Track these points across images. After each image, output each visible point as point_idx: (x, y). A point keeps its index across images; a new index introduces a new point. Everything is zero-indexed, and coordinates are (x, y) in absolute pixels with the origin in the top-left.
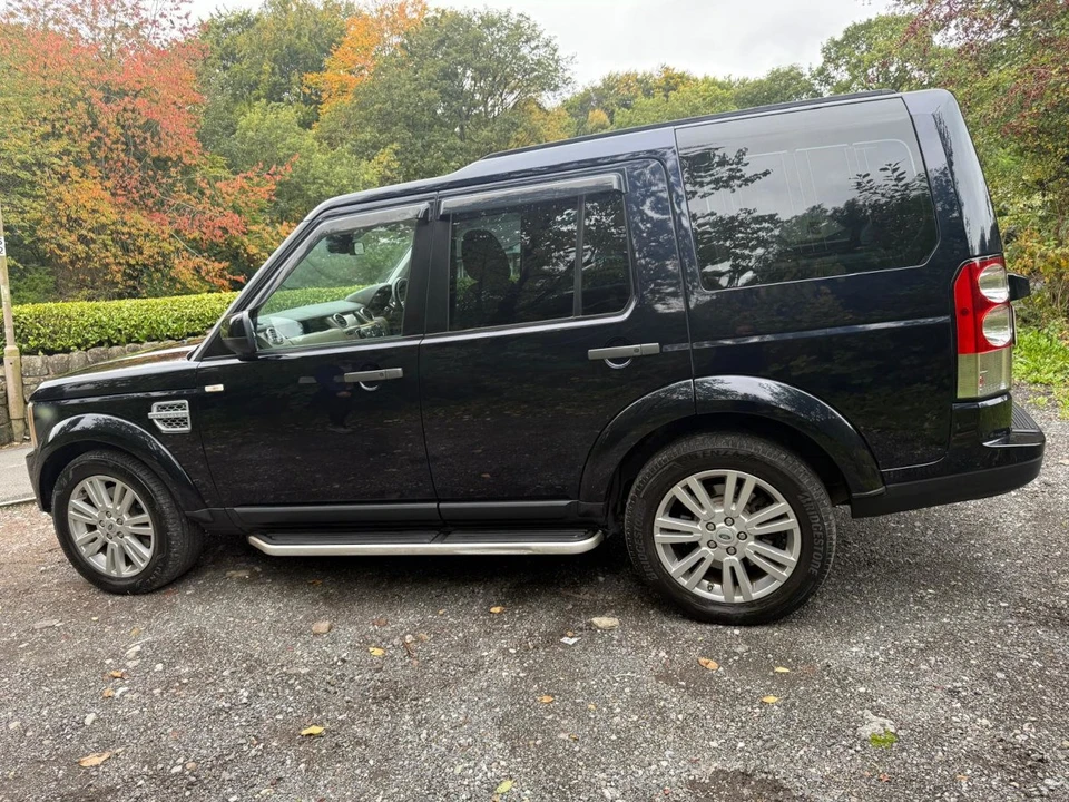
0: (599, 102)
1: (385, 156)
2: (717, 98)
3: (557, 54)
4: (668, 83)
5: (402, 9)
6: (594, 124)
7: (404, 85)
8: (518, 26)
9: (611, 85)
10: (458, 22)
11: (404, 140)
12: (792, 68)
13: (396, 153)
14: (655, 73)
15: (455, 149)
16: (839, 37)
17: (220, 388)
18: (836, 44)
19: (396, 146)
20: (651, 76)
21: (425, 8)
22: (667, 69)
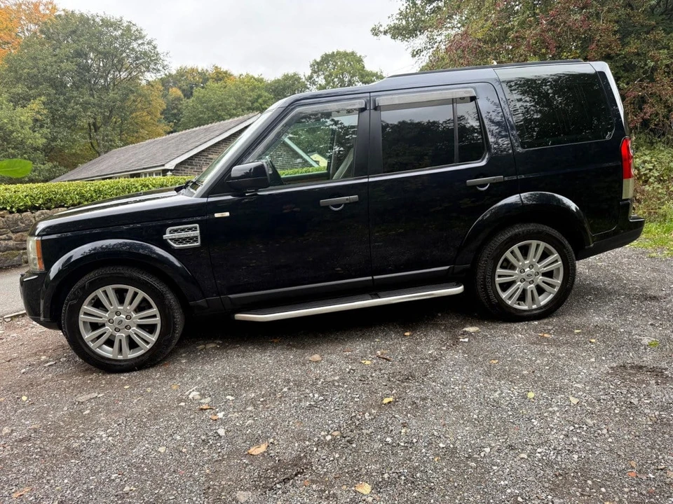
0: (175, 83)
1: (36, 105)
2: (255, 87)
3: (157, 50)
4: (218, 76)
5: (36, 6)
6: (173, 96)
7: (47, 58)
8: (128, 28)
9: (182, 74)
10: (84, 20)
11: (49, 95)
12: (295, 74)
13: (44, 103)
14: (209, 69)
15: (89, 104)
16: (318, 60)
17: (227, 214)
18: (318, 63)
19: (43, 98)
20: (207, 71)
21: (54, 8)
22: (216, 67)
